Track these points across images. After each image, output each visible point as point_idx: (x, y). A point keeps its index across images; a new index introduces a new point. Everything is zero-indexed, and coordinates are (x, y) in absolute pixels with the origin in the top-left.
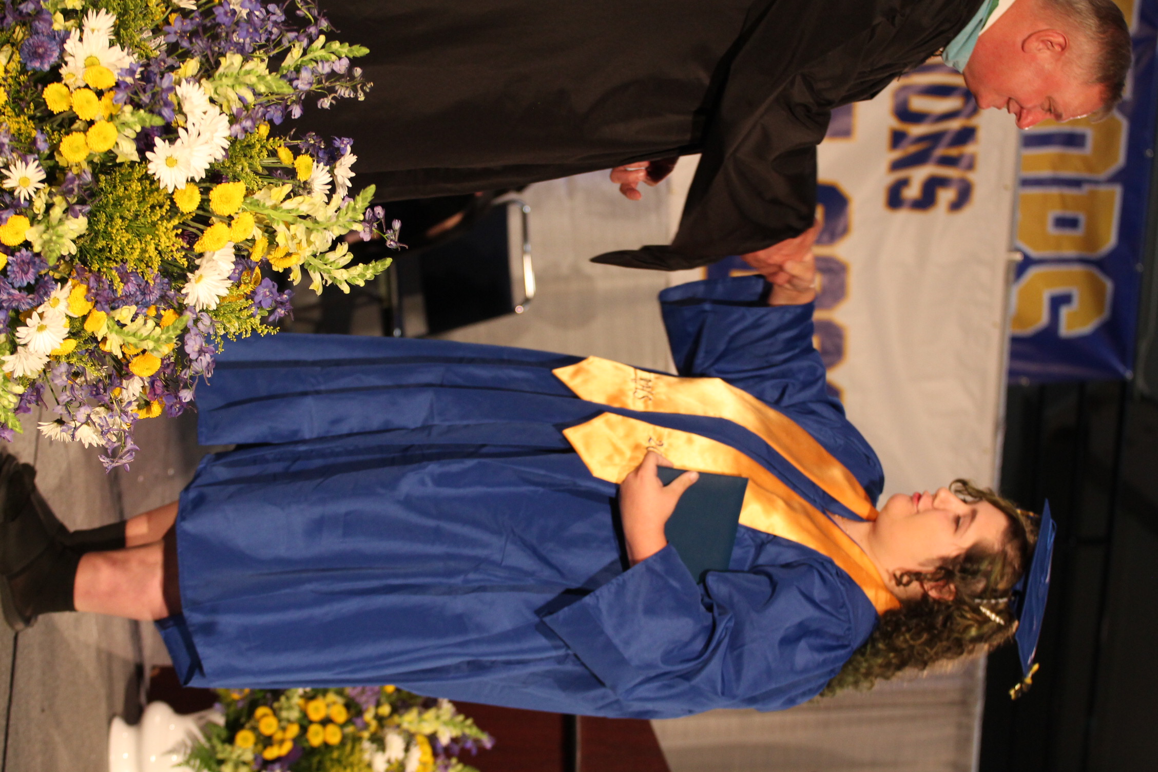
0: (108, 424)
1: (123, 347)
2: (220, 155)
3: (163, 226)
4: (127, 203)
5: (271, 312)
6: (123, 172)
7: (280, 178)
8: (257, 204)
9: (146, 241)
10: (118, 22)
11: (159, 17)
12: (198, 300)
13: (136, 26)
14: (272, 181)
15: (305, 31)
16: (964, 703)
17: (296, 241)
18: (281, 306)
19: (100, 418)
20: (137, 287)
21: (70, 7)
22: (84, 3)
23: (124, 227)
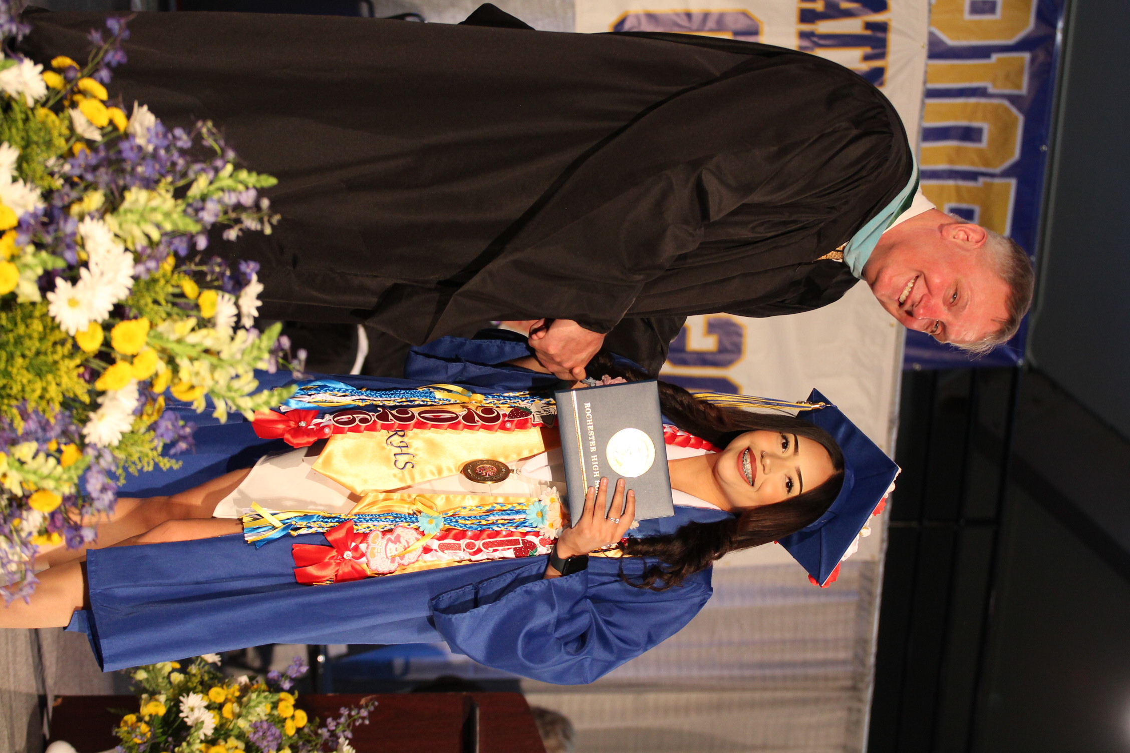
0: (7, 557)
1: (24, 484)
2: (123, 294)
3: (65, 365)
4: (27, 343)
5: (173, 444)
6: (24, 311)
7: (184, 312)
8: (159, 336)
10: (22, 152)
11: (63, 147)
12: (100, 439)
13: (39, 158)
15: (211, 162)
16: (854, 688)
17: (200, 376)
18: (183, 439)
20: (38, 425)
23: (24, 366)
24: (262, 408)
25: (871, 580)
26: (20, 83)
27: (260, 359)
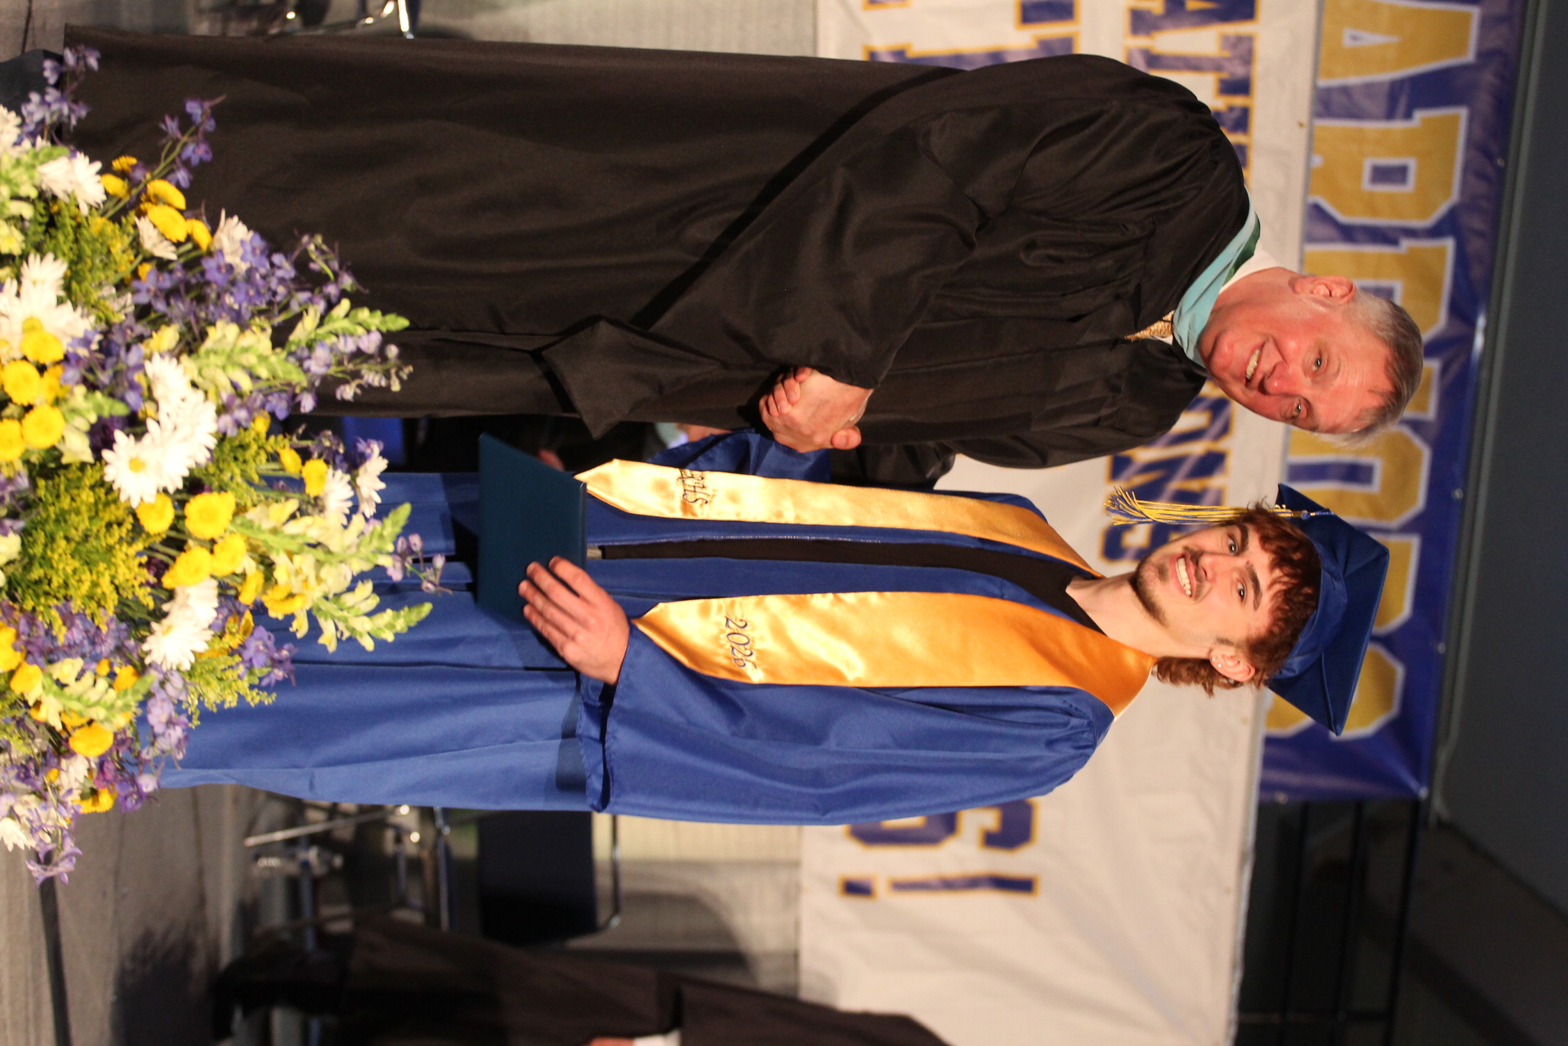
0: (39, 819)
1: (63, 715)
2: (203, 457)
3: (123, 552)
4: (73, 518)
5: (265, 674)
6: (70, 476)
7: (283, 490)
8: (250, 525)
9: (98, 573)
10: (69, 273)
11: (125, 269)
12: (167, 659)
13: (93, 279)
14: (272, 494)
15: (321, 291)
17: (301, 577)
18: (278, 665)
19: (30, 810)
20: (84, 634)
21: (5, 250)
22: (23, 246)
23: (68, 552)
24: (384, 632)
26: (71, 182)
27: (382, 552)
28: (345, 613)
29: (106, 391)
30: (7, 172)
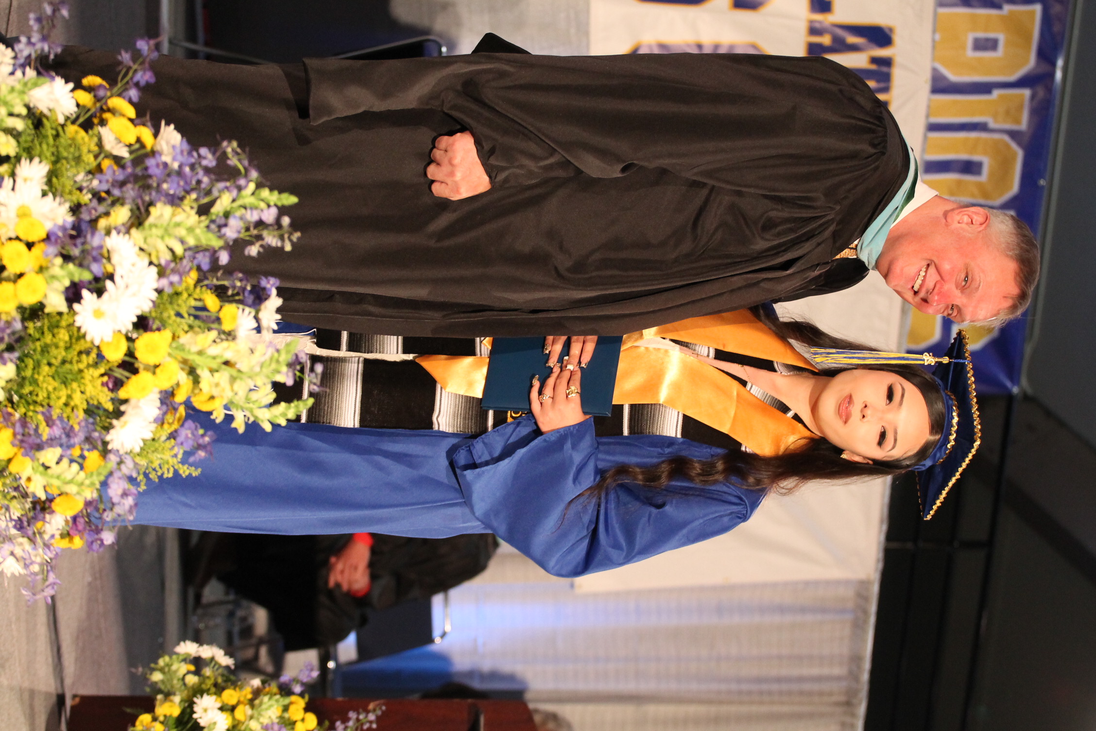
0: (30, 558)
1: (47, 488)
2: (147, 306)
3: (89, 374)
4: (54, 351)
5: (193, 452)
6: (51, 321)
7: (206, 325)
8: (181, 348)
9: (72, 389)
11: (92, 163)
12: (122, 445)
13: (68, 173)
15: (235, 182)
16: (848, 704)
17: (220, 387)
18: (201, 448)
19: (23, 551)
20: (62, 431)
21: (4, 153)
22: (17, 150)
23: (50, 374)
24: (279, 419)
25: (866, 599)
26: (51, 100)
27: (279, 372)
28: (251, 405)
29: (77, 262)
30: (5, 96)
